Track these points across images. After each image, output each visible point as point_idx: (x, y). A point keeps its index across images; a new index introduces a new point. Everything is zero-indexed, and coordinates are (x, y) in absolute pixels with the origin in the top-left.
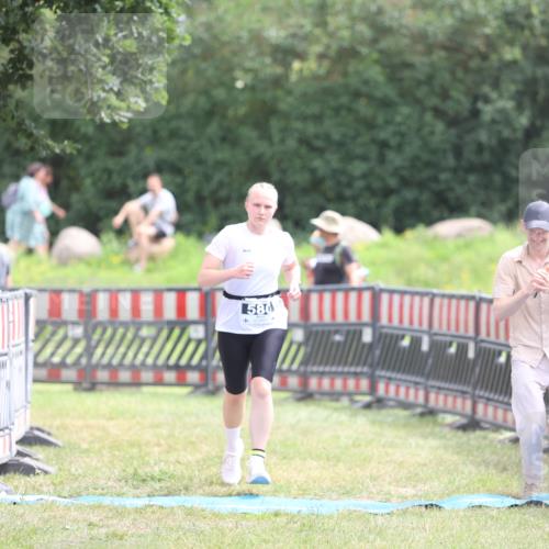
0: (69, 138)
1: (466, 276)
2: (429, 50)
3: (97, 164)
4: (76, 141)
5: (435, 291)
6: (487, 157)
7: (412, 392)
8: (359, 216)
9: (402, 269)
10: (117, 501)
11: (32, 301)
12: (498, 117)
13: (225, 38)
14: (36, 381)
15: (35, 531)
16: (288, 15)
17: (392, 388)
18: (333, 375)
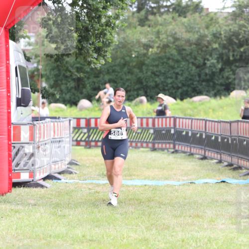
0: (82, 72)
1: (202, 113)
2: (191, 45)
3: (90, 80)
4: (84, 73)
5: (193, 118)
6: (208, 77)
7: (186, 148)
8: (170, 95)
9: (183, 111)
10: (97, 182)
11: (71, 122)
12: (211, 65)
13: (129, 42)
14: (73, 145)
15: (73, 191)
16: (148, 35)
17: (180, 147)
18: (162, 143)
